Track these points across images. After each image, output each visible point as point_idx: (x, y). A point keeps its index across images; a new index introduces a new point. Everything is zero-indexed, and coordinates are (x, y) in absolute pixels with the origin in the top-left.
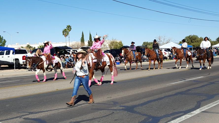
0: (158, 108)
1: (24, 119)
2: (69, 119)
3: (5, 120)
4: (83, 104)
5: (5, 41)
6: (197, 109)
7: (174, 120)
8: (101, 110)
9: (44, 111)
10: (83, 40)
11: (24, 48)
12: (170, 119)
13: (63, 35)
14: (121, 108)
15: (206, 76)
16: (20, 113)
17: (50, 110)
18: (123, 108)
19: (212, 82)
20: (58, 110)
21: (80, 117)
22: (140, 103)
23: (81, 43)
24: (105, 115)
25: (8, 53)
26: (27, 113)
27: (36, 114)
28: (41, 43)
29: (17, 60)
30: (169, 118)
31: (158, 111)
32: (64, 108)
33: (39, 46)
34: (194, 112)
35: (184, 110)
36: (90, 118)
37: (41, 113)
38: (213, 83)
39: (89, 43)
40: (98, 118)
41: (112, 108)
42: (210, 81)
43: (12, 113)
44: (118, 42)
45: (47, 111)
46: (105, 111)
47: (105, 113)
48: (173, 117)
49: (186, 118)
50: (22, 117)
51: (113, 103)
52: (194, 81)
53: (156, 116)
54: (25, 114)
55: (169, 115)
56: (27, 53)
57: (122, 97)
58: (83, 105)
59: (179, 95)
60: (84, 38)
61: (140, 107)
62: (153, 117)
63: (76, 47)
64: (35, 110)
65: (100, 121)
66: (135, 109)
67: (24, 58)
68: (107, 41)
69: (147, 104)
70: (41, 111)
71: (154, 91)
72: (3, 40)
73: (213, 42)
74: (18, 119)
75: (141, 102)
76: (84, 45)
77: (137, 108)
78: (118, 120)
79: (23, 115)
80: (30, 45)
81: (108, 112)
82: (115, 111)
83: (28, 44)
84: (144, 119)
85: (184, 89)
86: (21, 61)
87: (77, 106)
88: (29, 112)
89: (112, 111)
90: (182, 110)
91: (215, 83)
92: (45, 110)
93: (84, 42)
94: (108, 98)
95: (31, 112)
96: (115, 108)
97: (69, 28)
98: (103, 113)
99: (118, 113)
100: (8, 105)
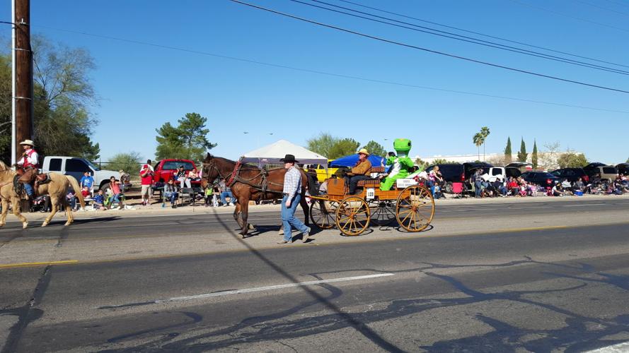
1: (427, 273)
2: (502, 285)
3: (398, 271)
4: (524, 262)
8: (560, 276)
9: (456, 265)
10: (508, 151)
13: (475, 142)
14: (601, 277)
16: (419, 264)
17: (466, 266)
18: (606, 278)
20: (480, 267)
21: (521, 284)
23: (506, 157)
24: (570, 287)
26: (429, 266)
27: (445, 269)
32: (490, 265)
36: (543, 288)
37: (452, 269)
39: (519, 156)
40: (556, 290)
41: (582, 276)
43: (407, 261)
44: (577, 154)
45: (461, 266)
46: (568, 279)
47: (570, 284)
50: (423, 270)
51: (581, 266)
54: (426, 266)
57: (599, 257)
58: (522, 264)
60: (511, 148)
63: (498, 162)
64: (441, 262)
65: (560, 297)
68: (557, 154)
72: (383, 152)
74: (417, 272)
76: (510, 160)
78: (594, 299)
79: (424, 267)
80: (421, 160)
81: (575, 283)
82: (589, 281)
83: (417, 157)
87: (512, 265)
88: (432, 264)
89: (582, 281)
92: (458, 264)
93: (510, 155)
94: (570, 255)
95: (434, 264)
96: (589, 276)
97: (486, 131)
98: (563, 282)
99: (596, 286)
100: (400, 249)
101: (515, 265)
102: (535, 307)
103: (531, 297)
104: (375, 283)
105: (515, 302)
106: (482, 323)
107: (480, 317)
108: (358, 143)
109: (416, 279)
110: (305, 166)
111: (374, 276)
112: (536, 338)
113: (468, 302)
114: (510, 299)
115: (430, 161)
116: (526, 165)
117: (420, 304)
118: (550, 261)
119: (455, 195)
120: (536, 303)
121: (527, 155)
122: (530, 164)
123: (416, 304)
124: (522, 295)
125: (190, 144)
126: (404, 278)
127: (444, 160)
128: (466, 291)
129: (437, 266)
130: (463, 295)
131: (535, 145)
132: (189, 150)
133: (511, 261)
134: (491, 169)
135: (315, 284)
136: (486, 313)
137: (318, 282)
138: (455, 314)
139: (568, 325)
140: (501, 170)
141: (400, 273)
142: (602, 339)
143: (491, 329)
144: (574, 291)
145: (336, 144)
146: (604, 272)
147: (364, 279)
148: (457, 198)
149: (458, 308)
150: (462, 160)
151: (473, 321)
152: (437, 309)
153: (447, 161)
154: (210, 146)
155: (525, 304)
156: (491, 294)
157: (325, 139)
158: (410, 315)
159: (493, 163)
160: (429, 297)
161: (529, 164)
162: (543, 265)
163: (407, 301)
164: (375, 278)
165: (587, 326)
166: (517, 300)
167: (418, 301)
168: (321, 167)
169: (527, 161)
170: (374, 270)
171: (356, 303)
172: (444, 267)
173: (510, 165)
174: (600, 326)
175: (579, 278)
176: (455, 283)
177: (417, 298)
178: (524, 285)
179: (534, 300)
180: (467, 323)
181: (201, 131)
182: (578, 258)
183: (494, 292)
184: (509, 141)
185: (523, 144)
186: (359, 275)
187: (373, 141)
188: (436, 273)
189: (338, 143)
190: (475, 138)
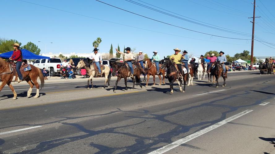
0: (187, 118)
1: (63, 123)
2: (105, 125)
4: (117, 111)
5: (39, 50)
6: (223, 120)
7: (203, 130)
8: (134, 117)
9: (81, 116)
10: (111, 52)
11: (57, 57)
12: (199, 128)
13: (94, 46)
14: (152, 116)
15: (227, 89)
16: (58, 118)
17: (87, 116)
18: (154, 116)
19: (233, 95)
21: (114, 124)
22: (169, 113)
23: (110, 55)
24: (137, 123)
25: (44, 61)
26: (64, 119)
27: (74, 120)
28: (73, 53)
29: (52, 68)
30: (197, 127)
31: (187, 121)
32: (99, 115)
33: (71, 56)
34: (221, 122)
35: (211, 120)
36: (124, 125)
37: (78, 119)
38: (235, 96)
39: (116, 55)
40: (132, 125)
42: (232, 94)
43: (51, 117)
45: (83, 117)
46: (137, 119)
47: (138, 121)
48: (202, 126)
49: (214, 129)
50: (61, 122)
51: (144, 112)
52: (217, 93)
53: (185, 125)
54: (63, 119)
55: (197, 124)
56: (61, 62)
57: (152, 106)
58: (116, 113)
59: (204, 106)
60: (113, 50)
61: (169, 116)
62: (183, 126)
63: (106, 58)
64: (72, 116)
65: (133, 128)
66: (166, 118)
67: (59, 66)
68: (135, 54)
69: (176, 113)
70: (78, 116)
71: (181, 101)
72: (38, 49)
73: (231, 58)
74: (57, 123)
75: (171, 112)
76: (112, 57)
77: (167, 117)
78: (149, 128)
79: (61, 120)
80: (63, 55)
81: (140, 120)
82: (147, 119)
83: (60, 53)
84: (174, 128)
85: (209, 101)
86: (56, 70)
88: (66, 118)
89: (144, 119)
90: (209, 121)
91: (237, 96)
93: (112, 54)
94: (139, 106)
96: (147, 116)
97: (99, 40)
98: (135, 120)
99: (150, 121)
100: (47, 110)
101: (112, 114)
102: (121, 134)
103: (119, 130)
104: (28, 133)
105: (111, 133)
106: (93, 148)
107: (92, 145)
108: (20, 43)
109: (56, 127)
111: (28, 128)
112: (121, 152)
113: (86, 137)
114: (109, 132)
115: (68, 56)
116: (120, 59)
117: (57, 142)
118: (130, 110)
119: (82, 76)
120: (121, 133)
122: (122, 59)
123: (55, 142)
124: (114, 130)
126: (49, 127)
128: (85, 131)
129: (69, 118)
130: (83, 133)
133: (110, 112)
136: (95, 142)
138: (78, 145)
139: (136, 143)
140: (107, 62)
141: (46, 125)
142: (151, 148)
143: (97, 150)
144: (140, 125)
145: (4, 43)
146: (154, 114)
148: (84, 78)
149: (80, 141)
151: (88, 147)
152: (68, 143)
153: (78, 56)
155: (116, 134)
156: (99, 131)
158: (50, 150)
160: (63, 137)
162: (126, 112)
163: (49, 141)
164: (28, 130)
165: (144, 142)
166: (112, 132)
167: (56, 141)
169: (121, 57)
170: (28, 125)
171: (14, 147)
172: (73, 118)
173: (111, 59)
174: (151, 141)
175: (143, 118)
176: (79, 127)
177: (55, 139)
178: (116, 124)
179: (121, 132)
180: (84, 149)
182: (142, 107)
183: (100, 130)
184: (112, 45)
185: (119, 48)
187: (30, 42)
188: (69, 123)
189: (5, 42)
190: (94, 44)
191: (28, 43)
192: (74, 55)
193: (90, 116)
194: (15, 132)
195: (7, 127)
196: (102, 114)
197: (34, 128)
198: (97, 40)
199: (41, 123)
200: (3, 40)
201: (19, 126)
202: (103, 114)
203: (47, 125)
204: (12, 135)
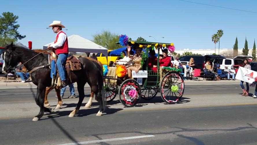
1: (178, 135)
4: (247, 128)
10: (236, 47)
13: (213, 40)
16: (172, 128)
20: (216, 131)
23: (234, 51)
26: (180, 129)
33: (184, 53)
37: (196, 132)
39: (244, 51)
43: (164, 126)
45: (203, 130)
50: (176, 133)
54: (178, 130)
58: (246, 129)
60: (238, 45)
63: (229, 55)
64: (188, 127)
70: (196, 129)
74: (171, 134)
76: (237, 54)
79: (176, 130)
87: (239, 130)
88: (182, 129)
92: (200, 129)
93: (237, 50)
95: (184, 129)
97: (220, 32)
100: (159, 117)
101: (241, 130)
104: (141, 142)
109: (171, 140)
110: (91, 54)
115: (181, 53)
121: (249, 50)
125: (5, 36)
126: (162, 139)
127: (191, 52)
129: (186, 130)
131: (255, 44)
132: (5, 40)
133: (238, 127)
134: (224, 60)
135: (97, 143)
137: (99, 141)
140: (231, 61)
141: (159, 135)
145: (114, 39)
147: (133, 140)
150: (204, 52)
153: (193, 53)
154: (21, 37)
157: (106, 35)
159: (225, 55)
161: (251, 57)
164: (141, 138)
168: (103, 56)
170: (140, 133)
172: (190, 131)
173: (237, 58)
176: (198, 142)
181: (14, 26)
184: (237, 39)
185: (246, 42)
186: (129, 136)
187: (141, 37)
188: (185, 136)
189: (116, 38)
190: (213, 38)
191: (138, 38)
192: (187, 51)
193: (212, 130)
194: (126, 140)
195: (118, 133)
196: (226, 129)
197: (146, 138)
198: (217, 33)
199: (153, 133)
200: (113, 35)
201: (130, 132)
202: (228, 129)
203: (161, 135)
204: (124, 143)
